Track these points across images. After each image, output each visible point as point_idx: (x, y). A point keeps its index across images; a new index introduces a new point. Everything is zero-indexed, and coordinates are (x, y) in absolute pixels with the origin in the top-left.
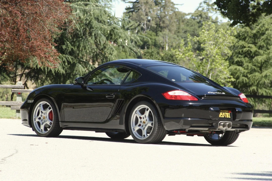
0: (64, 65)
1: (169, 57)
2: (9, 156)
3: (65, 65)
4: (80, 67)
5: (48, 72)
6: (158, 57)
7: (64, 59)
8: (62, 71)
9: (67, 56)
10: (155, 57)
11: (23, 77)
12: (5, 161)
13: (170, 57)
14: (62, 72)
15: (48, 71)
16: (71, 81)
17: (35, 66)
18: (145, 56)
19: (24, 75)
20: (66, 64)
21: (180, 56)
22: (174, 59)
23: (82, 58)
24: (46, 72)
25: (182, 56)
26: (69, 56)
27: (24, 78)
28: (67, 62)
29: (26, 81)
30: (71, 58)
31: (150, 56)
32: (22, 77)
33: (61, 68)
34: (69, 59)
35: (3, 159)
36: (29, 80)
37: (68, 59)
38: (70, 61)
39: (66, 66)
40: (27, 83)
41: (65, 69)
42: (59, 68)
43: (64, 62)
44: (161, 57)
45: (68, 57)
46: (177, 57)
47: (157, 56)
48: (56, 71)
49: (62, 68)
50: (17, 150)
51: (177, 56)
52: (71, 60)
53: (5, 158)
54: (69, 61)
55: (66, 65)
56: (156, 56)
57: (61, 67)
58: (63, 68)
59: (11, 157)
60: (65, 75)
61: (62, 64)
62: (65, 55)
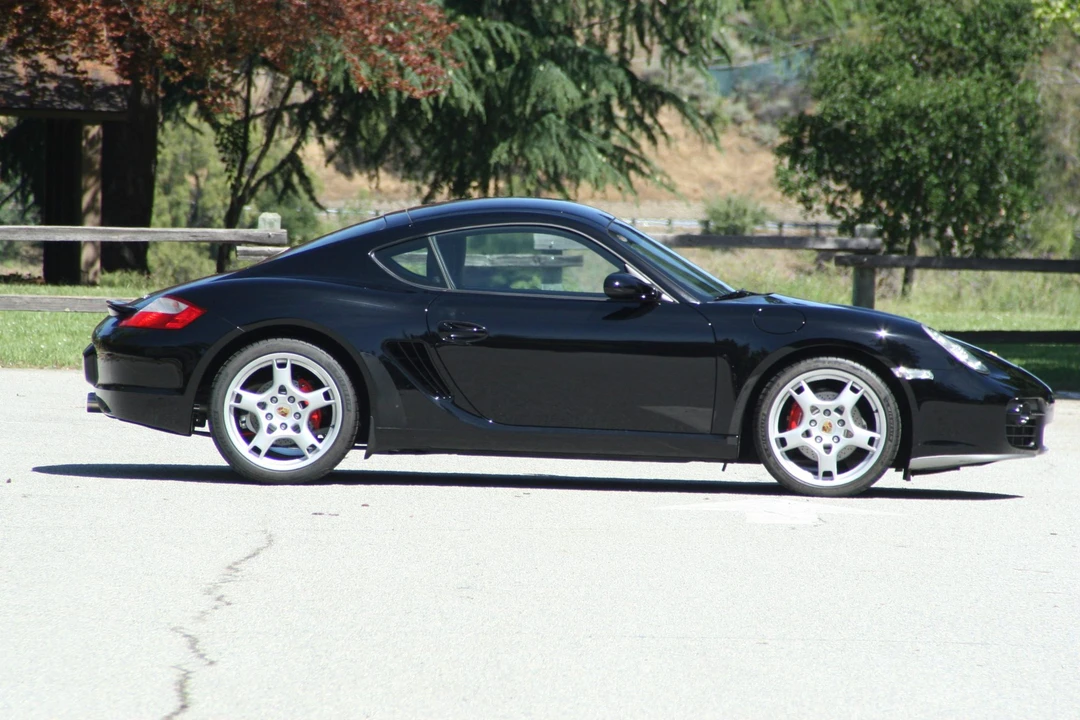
0: (477, 68)
1: (999, 16)
2: (248, 558)
3: (482, 67)
4: (558, 81)
5: (400, 106)
6: (945, 19)
7: (481, 40)
8: (470, 99)
9: (493, 25)
10: (933, 20)
11: (282, 123)
12: (239, 574)
13: (1004, 14)
14: (466, 107)
15: (403, 102)
16: (515, 146)
17: (337, 78)
18: (883, 15)
19: (286, 117)
20: (491, 63)
21: (1053, 11)
22: (1026, 23)
23: (570, 32)
24: (393, 104)
25: (1063, 11)
26: (501, 26)
27: (285, 131)
28: (492, 56)
29: (297, 145)
30: (514, 37)
31: (908, 12)
32: (278, 127)
33: (467, 87)
34: (504, 42)
35: (230, 568)
36: (309, 139)
37: (499, 41)
38: (508, 50)
39: (491, 75)
40: (299, 153)
41: (483, 88)
42: (455, 87)
43: (480, 55)
44: (960, 19)
45: (499, 32)
46: (1041, 20)
47: (938, 13)
48: (442, 100)
49: (470, 85)
50: (270, 536)
51: (1039, 12)
52: (511, 45)
53: (236, 563)
54: (504, 48)
55: (488, 69)
56: (933, 13)
57: (466, 80)
58: (476, 83)
59: (253, 559)
60: (484, 118)
61: (471, 65)
62: (483, 19)
